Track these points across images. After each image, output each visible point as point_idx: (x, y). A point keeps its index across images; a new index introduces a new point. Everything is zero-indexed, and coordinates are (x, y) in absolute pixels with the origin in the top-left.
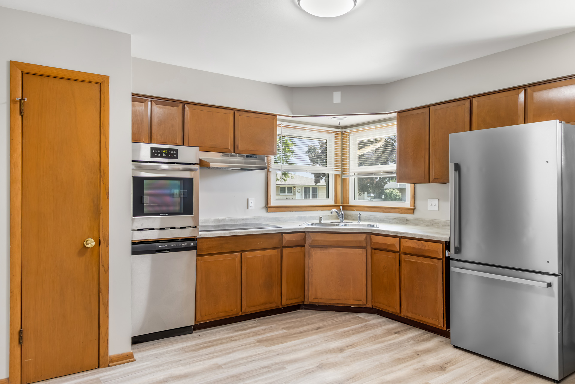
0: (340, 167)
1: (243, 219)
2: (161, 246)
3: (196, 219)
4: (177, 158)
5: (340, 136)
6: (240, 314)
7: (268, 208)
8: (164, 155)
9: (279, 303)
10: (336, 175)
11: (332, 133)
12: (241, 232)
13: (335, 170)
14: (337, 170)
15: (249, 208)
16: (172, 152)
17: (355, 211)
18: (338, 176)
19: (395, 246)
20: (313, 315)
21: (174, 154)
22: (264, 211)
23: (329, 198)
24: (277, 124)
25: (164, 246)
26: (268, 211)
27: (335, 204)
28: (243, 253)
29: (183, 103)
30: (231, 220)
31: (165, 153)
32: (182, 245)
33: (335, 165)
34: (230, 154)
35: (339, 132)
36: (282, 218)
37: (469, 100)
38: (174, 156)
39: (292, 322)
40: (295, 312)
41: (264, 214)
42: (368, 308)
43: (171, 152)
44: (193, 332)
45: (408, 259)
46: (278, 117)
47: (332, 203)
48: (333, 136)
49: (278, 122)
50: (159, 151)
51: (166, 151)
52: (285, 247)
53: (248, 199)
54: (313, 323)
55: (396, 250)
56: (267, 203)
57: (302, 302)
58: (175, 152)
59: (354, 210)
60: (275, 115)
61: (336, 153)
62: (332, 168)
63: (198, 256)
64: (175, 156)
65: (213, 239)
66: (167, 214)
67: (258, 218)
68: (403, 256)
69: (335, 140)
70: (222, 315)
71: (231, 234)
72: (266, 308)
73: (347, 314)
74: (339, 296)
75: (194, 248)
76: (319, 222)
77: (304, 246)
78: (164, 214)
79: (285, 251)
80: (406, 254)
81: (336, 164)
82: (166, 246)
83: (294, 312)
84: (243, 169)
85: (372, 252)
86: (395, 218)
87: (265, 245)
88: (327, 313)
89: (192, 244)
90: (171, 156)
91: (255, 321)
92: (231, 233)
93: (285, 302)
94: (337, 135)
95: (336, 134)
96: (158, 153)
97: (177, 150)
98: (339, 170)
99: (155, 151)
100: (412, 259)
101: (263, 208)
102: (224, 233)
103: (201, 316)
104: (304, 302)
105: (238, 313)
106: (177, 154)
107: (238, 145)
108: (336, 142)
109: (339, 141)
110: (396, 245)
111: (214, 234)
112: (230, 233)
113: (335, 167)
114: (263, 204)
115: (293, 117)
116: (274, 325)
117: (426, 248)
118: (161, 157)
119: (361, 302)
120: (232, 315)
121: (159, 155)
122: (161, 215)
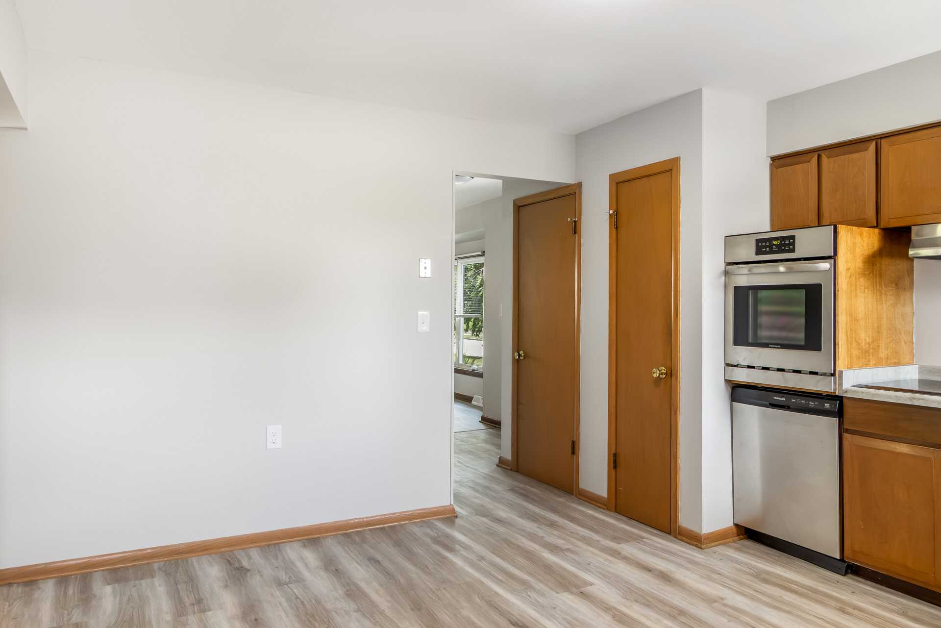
2: (776, 398)
3: (830, 361)
4: (793, 251)
8: (775, 248)
16: (787, 242)
21: (790, 244)
25: (780, 399)
31: (777, 246)
32: (809, 404)
38: (789, 247)
43: (785, 242)
50: (768, 244)
51: (778, 242)
58: (791, 241)
63: (845, 431)
64: (791, 247)
65: (876, 405)
66: (780, 346)
71: (913, 400)
75: (834, 413)
78: (775, 346)
89: (827, 405)
90: (785, 248)
92: (913, 398)
96: (766, 247)
97: (793, 237)
99: (761, 244)
103: (853, 549)
106: (793, 244)
111: (873, 395)
112: (911, 399)
118: (772, 252)
121: (768, 249)
122: (771, 346)
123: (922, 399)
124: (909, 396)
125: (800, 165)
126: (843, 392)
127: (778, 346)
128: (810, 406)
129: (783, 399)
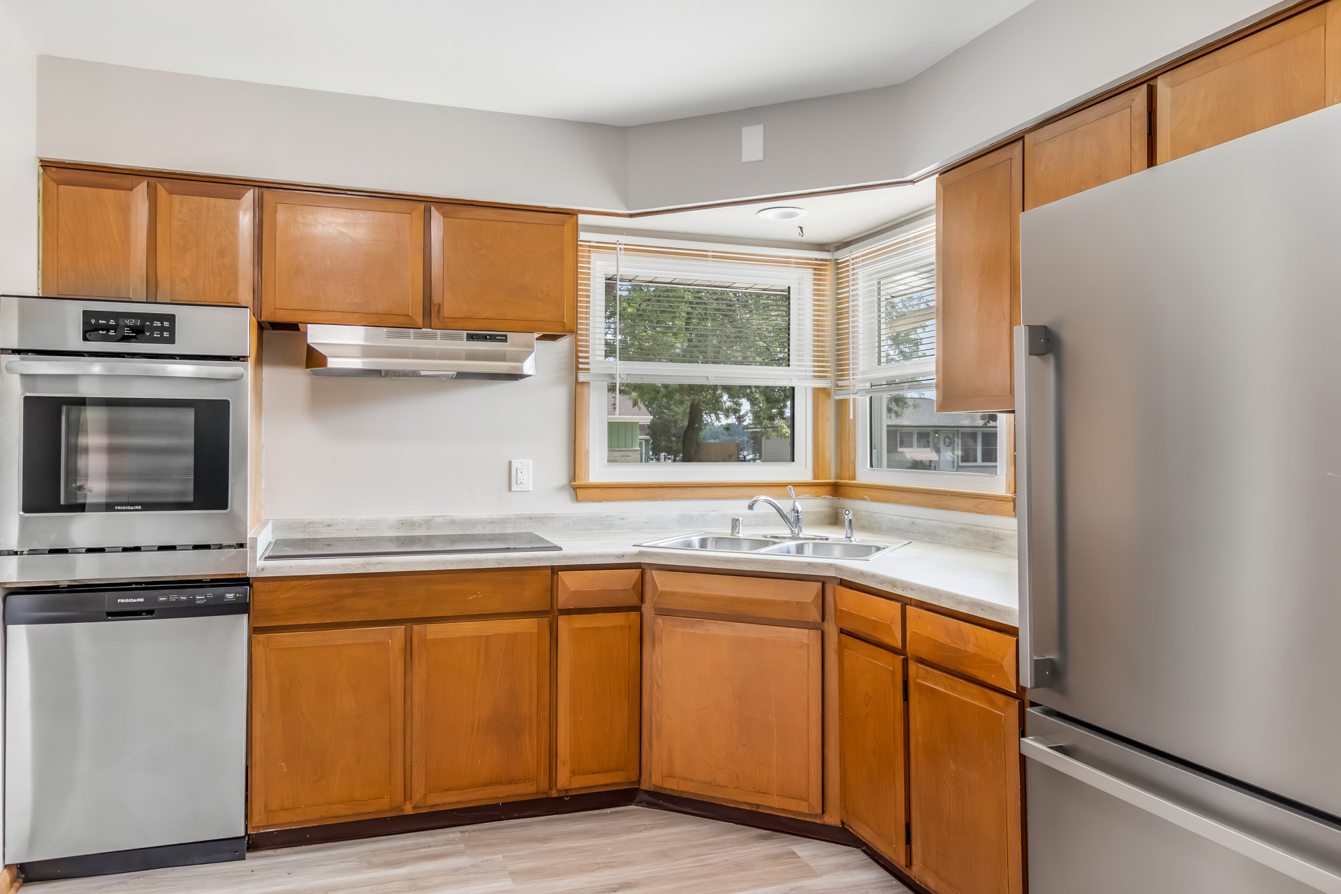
0: (829, 367)
1: (492, 522)
2: (122, 601)
3: (238, 523)
4: (171, 340)
5: (829, 274)
6: (408, 810)
7: (578, 489)
8: (128, 333)
9: (544, 783)
10: (818, 392)
11: (797, 263)
12: (403, 564)
13: (814, 376)
14: (822, 377)
15: (513, 489)
16: (157, 324)
17: (866, 500)
18: (821, 396)
19: (891, 628)
20: (659, 828)
21: (162, 329)
22: (565, 497)
23: (793, 461)
24: (577, 241)
25: (135, 601)
26: (577, 499)
27: (814, 479)
28: (416, 628)
29: (259, 187)
30: (453, 522)
31: (132, 328)
32: (194, 599)
33: (814, 361)
34: (412, 330)
35: (826, 260)
36: (623, 519)
37: (1145, 87)
38: (162, 334)
39: (568, 849)
40: (611, 813)
41: (565, 506)
42: (830, 827)
43: (152, 323)
44: (248, 855)
45: (924, 679)
46: (582, 219)
47: (808, 477)
48: (807, 275)
49: (583, 236)
50: (112, 322)
51: (136, 322)
52: (568, 612)
53: (510, 462)
54: (627, 863)
55: (896, 645)
56: (573, 477)
57: (634, 783)
58: (166, 324)
59: (865, 497)
60: (572, 214)
61: (818, 326)
62: (806, 371)
63: (254, 630)
64: (166, 334)
65: (308, 583)
66: (140, 507)
67: (543, 518)
68: (913, 667)
69: (815, 284)
70: (342, 812)
71: (368, 567)
72: (498, 798)
73: (765, 838)
74: (738, 778)
75: (240, 607)
76: (730, 531)
77: (637, 609)
78: (128, 508)
79: (564, 623)
80: (921, 661)
81: (819, 358)
82: (142, 600)
83: (609, 810)
84: (463, 376)
85: (840, 642)
86: (963, 526)
87: (495, 605)
88: (706, 827)
89: (230, 596)
90: (151, 334)
91: (461, 832)
92: (368, 564)
93: (566, 780)
94: (819, 270)
95: (818, 267)
96: (108, 328)
97: (171, 318)
98: (825, 377)
99: (98, 322)
100: (936, 684)
101: (562, 488)
102: (344, 565)
103: (268, 810)
104: (639, 782)
105: (400, 808)
106: (172, 329)
107: (440, 304)
108: (818, 293)
109: (828, 287)
110: (892, 626)
111: (309, 568)
112: (364, 565)
113: (814, 366)
114: (562, 478)
115: (631, 216)
116: (500, 857)
117: (971, 648)
118: (121, 338)
119: (805, 804)
120: (377, 812)
121: (112, 333)
122: (119, 508)
123: (379, 563)
124: (361, 562)
125: (111, 191)
126: (258, 571)
127: (137, 507)
128: (198, 602)
129: (139, 600)
